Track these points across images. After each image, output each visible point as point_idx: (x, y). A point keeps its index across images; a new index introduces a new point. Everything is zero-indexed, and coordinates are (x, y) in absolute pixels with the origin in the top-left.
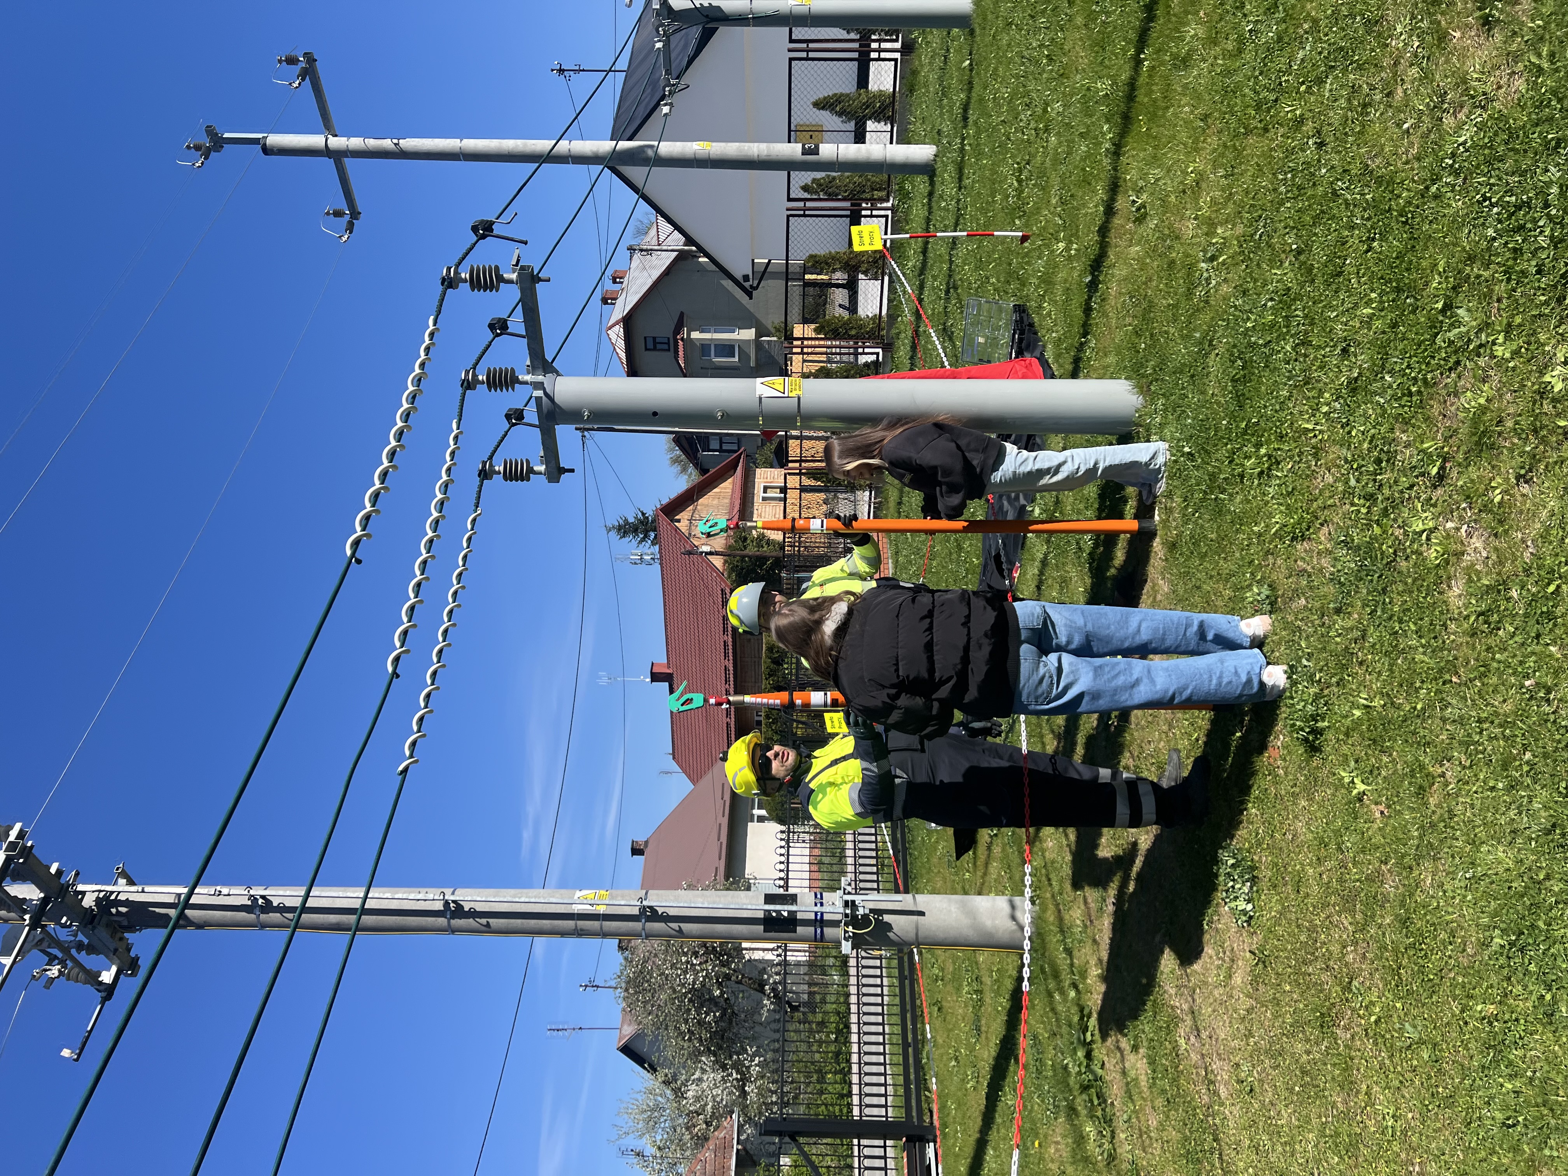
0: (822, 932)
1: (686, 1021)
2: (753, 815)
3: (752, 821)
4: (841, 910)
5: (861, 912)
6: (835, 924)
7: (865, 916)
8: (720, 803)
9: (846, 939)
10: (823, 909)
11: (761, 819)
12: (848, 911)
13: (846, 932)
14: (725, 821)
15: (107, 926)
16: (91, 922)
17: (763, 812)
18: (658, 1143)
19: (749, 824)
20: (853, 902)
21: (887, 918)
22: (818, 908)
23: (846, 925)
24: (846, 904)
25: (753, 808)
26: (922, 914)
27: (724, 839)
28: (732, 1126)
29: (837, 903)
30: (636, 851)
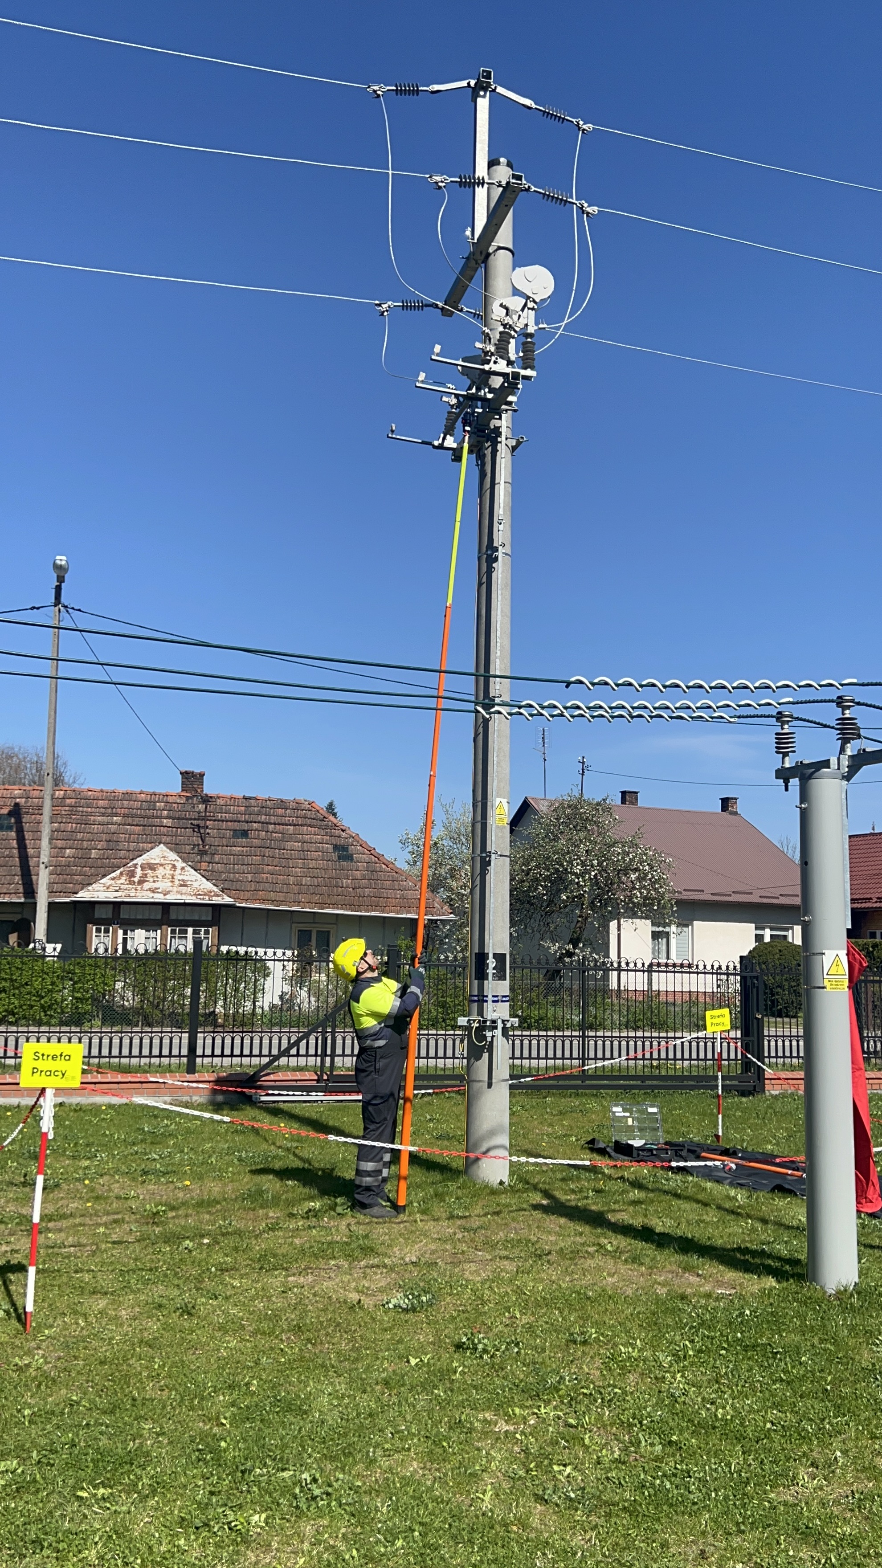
0: (475, 1001)
1: (537, 867)
2: (763, 929)
3: (756, 928)
4: (489, 1018)
5: (489, 1034)
6: (481, 1013)
7: (485, 1037)
8: (777, 892)
9: (469, 1021)
10: (490, 1002)
11: (759, 938)
12: (488, 1023)
13: (474, 1021)
14: (754, 898)
15: (478, 442)
16: (479, 431)
17: (767, 939)
18: (441, 842)
19: (753, 925)
20: (496, 1028)
21: (486, 1056)
22: (490, 998)
23: (479, 1021)
24: (494, 1022)
25: (772, 929)
26: (490, 1085)
27: (734, 898)
28: (443, 914)
29: (495, 1014)
30: (726, 803)
